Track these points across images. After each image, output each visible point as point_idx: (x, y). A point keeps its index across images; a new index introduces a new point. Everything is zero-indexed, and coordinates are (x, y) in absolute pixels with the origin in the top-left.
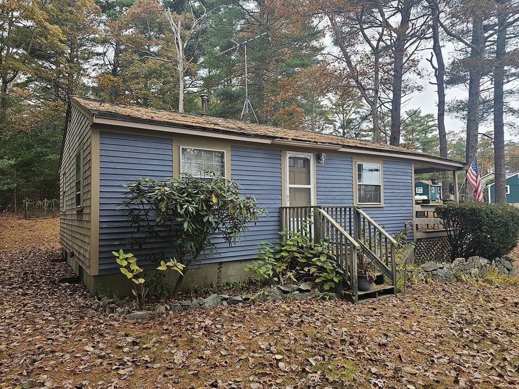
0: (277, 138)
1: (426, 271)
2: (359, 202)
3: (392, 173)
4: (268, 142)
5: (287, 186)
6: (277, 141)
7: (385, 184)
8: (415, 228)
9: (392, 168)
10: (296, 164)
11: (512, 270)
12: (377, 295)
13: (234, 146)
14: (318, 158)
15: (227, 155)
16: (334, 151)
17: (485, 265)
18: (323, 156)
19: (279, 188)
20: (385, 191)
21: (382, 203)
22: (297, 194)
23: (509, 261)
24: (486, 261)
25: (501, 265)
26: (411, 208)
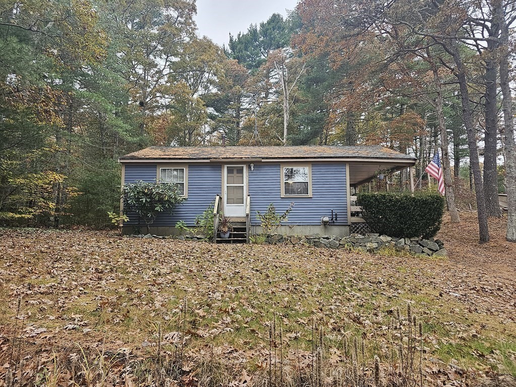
0: (211, 158)
1: (307, 238)
2: (285, 194)
3: (322, 173)
4: (209, 161)
5: (225, 185)
6: (213, 160)
7: (314, 181)
8: (349, 214)
9: (323, 169)
10: (235, 172)
11: (437, 250)
12: (232, 242)
13: (191, 166)
14: (250, 167)
15: (186, 170)
16: (261, 162)
17: (388, 242)
18: (252, 165)
19: (220, 186)
20: (314, 186)
21: (310, 194)
22: (235, 190)
23: (438, 243)
24: (389, 239)
25: (415, 244)
26: (345, 198)
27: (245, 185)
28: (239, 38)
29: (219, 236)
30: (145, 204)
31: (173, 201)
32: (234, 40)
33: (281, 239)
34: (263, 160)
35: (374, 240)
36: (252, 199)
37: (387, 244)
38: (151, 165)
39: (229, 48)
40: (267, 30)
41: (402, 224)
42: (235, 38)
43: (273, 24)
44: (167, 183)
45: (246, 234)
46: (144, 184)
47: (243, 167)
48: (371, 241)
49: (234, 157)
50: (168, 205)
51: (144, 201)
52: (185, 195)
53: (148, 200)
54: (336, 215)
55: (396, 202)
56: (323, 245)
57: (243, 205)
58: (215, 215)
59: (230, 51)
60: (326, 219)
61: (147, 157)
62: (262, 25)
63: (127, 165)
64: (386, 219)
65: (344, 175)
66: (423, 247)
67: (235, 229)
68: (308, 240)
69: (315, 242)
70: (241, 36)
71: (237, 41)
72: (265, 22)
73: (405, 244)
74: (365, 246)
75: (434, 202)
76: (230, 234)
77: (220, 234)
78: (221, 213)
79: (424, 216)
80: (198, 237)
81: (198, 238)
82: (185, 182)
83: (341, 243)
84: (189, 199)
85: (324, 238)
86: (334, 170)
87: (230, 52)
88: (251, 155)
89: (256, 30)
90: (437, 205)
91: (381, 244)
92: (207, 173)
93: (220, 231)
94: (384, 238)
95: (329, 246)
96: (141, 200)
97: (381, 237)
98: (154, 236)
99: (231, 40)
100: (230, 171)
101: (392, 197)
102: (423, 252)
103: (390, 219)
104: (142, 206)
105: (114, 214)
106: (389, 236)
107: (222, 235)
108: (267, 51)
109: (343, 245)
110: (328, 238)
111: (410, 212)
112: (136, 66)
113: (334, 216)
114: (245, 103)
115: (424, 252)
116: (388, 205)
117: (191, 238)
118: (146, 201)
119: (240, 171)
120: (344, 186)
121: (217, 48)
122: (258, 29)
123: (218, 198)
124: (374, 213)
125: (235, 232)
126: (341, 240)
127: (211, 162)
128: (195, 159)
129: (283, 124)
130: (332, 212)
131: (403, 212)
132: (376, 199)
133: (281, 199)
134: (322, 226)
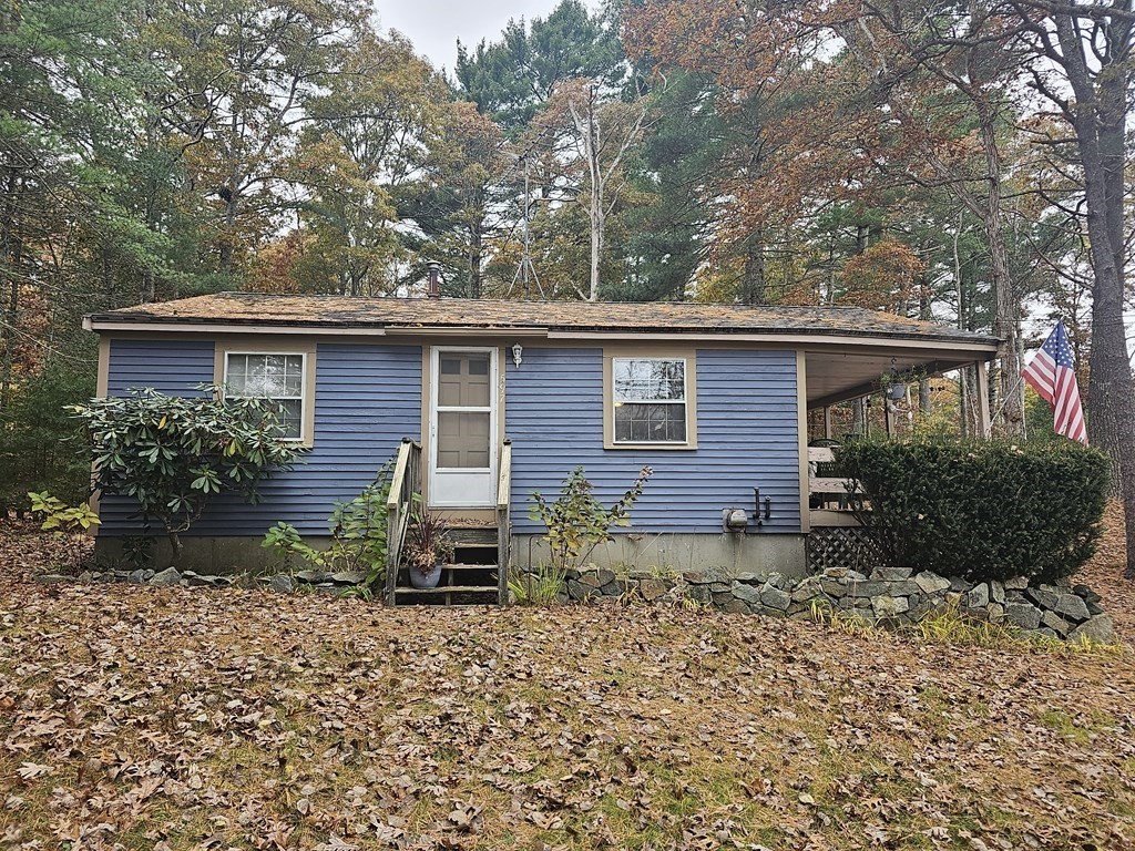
0: (390, 324)
1: (691, 583)
2: (617, 439)
3: (725, 377)
4: (380, 332)
5: (433, 408)
6: (393, 329)
7: (703, 400)
8: (805, 501)
9: (731, 365)
10: (464, 368)
11: (1084, 620)
12: (448, 599)
13: (325, 345)
14: (510, 355)
15: (309, 360)
16: (544, 339)
17: (938, 594)
18: (518, 350)
19: (415, 412)
20: (703, 416)
21: (691, 441)
22: (464, 424)
23: (1084, 597)
24: (943, 584)
25: (1021, 602)
26: (794, 454)
27: (495, 408)
28: (480, 55)
29: (405, 578)
30: (157, 467)
31: (256, 459)
32: (468, 58)
33: (609, 585)
34: (551, 335)
35: (896, 590)
36: (517, 453)
37: (935, 602)
38: (199, 343)
39: (455, 77)
40: (550, 34)
41: (984, 537)
42: (471, 52)
43: (563, 24)
44: (240, 400)
45: (496, 571)
46: (156, 400)
47: (489, 354)
48: (888, 592)
49: (463, 321)
50: (240, 471)
51: (153, 459)
52: (306, 439)
53: (168, 454)
54: (767, 503)
55: (971, 471)
56: (742, 604)
57: (486, 470)
58: (392, 510)
59: (458, 85)
60: (739, 516)
61: (183, 315)
62: (537, 26)
63: (118, 340)
64: (938, 523)
65: (790, 385)
66: (1043, 608)
67: (462, 555)
68: (694, 585)
69: (714, 594)
70: (485, 50)
71: (475, 61)
72: (545, 19)
73: (992, 600)
74: (871, 607)
75: (1080, 473)
76: (445, 572)
77: (407, 570)
78: (416, 497)
79: (1052, 515)
80: (337, 577)
81: (338, 584)
82: (306, 396)
83: (798, 596)
84: (316, 452)
85: (743, 582)
86: (760, 370)
87: (458, 88)
88: (514, 319)
89: (522, 34)
90: (1091, 482)
91: (917, 599)
92: (373, 377)
93: (411, 563)
94: (928, 583)
95: (758, 605)
96: (141, 454)
97: (919, 579)
98: (186, 577)
99: (461, 58)
100: (449, 365)
101: (958, 455)
102: (1042, 625)
103: (950, 522)
104: (149, 476)
105: (54, 499)
106: (942, 575)
107: (416, 578)
108: (547, 89)
109: (804, 606)
110: (754, 583)
111: (1012, 503)
112: (215, 103)
113: (762, 508)
114: (494, 215)
115: (1045, 626)
116: (945, 481)
117: (314, 583)
118: (161, 456)
119: (481, 366)
120: (792, 416)
121: (426, 70)
122: (528, 33)
123: (405, 449)
124: (902, 504)
125: (462, 566)
126: (795, 586)
127: (388, 337)
128: (337, 325)
129: (589, 260)
130: (757, 495)
131: (990, 502)
132: (909, 462)
133: (602, 453)
134: (725, 537)
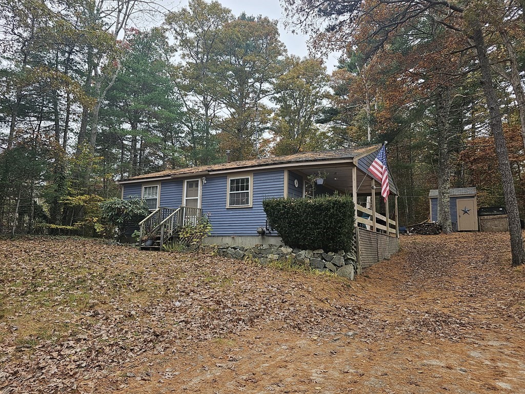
2: (230, 205)
3: (262, 182)
5: (185, 198)
7: (255, 190)
9: (263, 178)
10: (194, 186)
11: (342, 266)
13: (163, 183)
15: (159, 187)
17: (288, 254)
18: (204, 179)
19: (181, 200)
20: (255, 195)
21: (250, 205)
22: (192, 203)
24: (290, 250)
25: (316, 258)
27: (199, 197)
34: (211, 173)
35: (275, 252)
37: (287, 257)
38: (139, 185)
47: (198, 181)
48: (272, 253)
56: (230, 255)
63: (126, 186)
65: (282, 183)
66: (327, 261)
68: (219, 250)
69: (224, 252)
73: (305, 257)
74: (267, 257)
82: (158, 197)
83: (246, 253)
85: (231, 248)
86: (272, 178)
91: (281, 255)
92: (172, 188)
94: (284, 250)
95: (234, 256)
100: (190, 185)
102: (324, 267)
110: (235, 248)
115: (326, 267)
119: (192, 184)
120: (282, 193)
127: (174, 179)
133: (226, 210)
134: (260, 237)
